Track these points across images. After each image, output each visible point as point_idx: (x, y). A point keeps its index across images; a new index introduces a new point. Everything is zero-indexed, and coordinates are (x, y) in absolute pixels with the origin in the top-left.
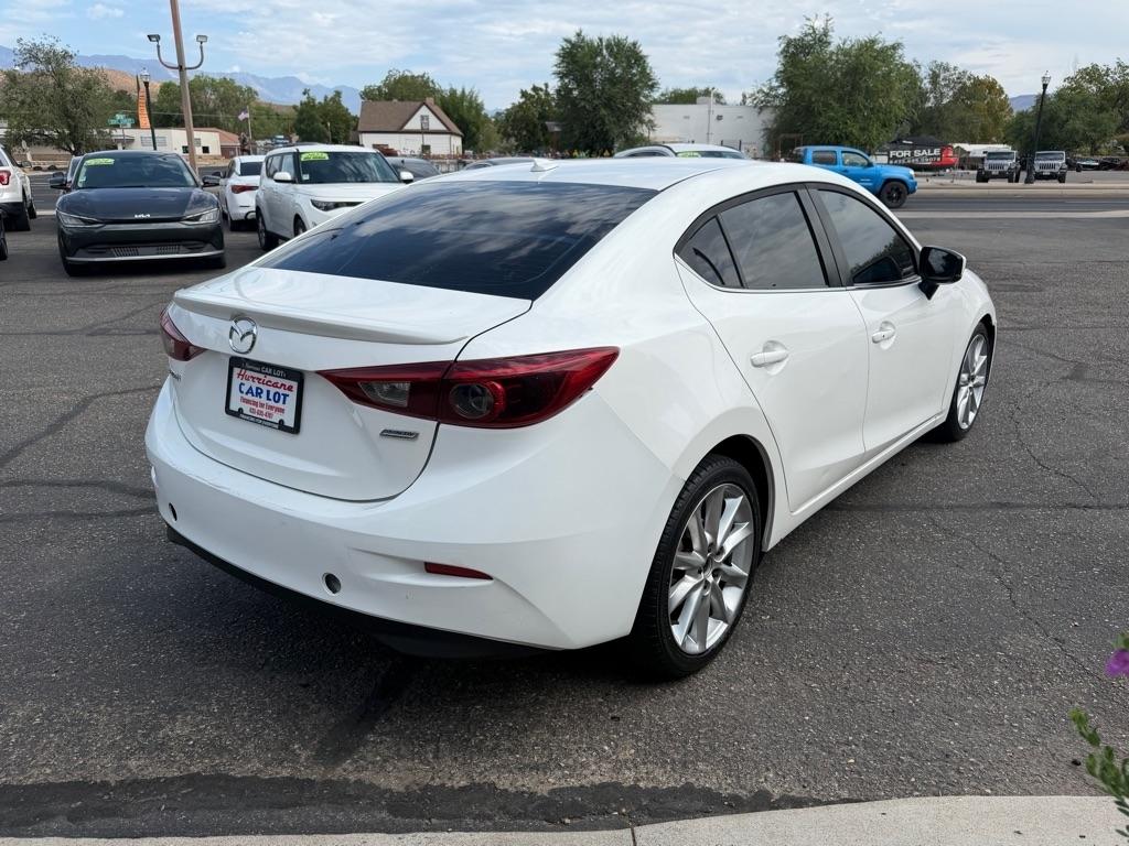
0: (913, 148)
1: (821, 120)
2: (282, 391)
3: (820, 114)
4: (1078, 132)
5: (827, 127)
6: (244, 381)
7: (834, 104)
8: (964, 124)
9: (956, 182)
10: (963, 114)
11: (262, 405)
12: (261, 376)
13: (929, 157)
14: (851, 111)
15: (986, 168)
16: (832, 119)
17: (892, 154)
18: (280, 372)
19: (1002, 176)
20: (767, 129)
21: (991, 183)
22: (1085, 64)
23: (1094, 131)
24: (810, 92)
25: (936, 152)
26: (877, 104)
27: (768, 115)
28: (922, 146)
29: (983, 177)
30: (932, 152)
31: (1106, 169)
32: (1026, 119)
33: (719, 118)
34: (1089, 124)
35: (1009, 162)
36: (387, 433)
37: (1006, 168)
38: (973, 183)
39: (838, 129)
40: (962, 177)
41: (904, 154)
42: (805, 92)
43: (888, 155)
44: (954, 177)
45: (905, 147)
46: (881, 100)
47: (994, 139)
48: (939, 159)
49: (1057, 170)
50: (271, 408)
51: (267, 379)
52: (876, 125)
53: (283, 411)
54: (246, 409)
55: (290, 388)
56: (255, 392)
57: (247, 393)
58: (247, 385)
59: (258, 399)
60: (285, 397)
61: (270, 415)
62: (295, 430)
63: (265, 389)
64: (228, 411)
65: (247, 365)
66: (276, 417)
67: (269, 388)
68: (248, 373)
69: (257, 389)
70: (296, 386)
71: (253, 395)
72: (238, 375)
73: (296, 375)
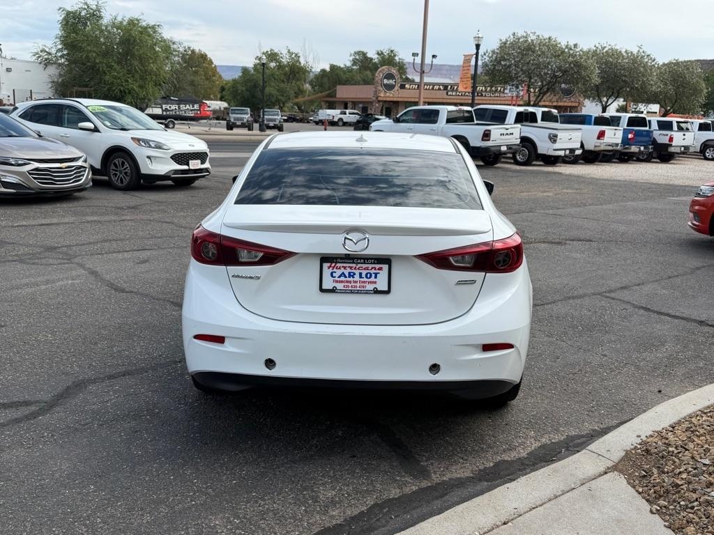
0: (179, 102)
1: (107, 78)
2: (373, 271)
3: (105, 73)
4: (273, 96)
5: (112, 83)
6: (335, 270)
7: (115, 66)
8: (194, 85)
9: (212, 129)
10: (192, 77)
11: (356, 282)
12: (354, 265)
13: (191, 110)
14: (129, 72)
15: (232, 120)
16: (115, 78)
17: (164, 107)
18: (370, 261)
19: (243, 126)
20: (53, 82)
21: (235, 131)
22: (267, 49)
23: (283, 96)
24: (94, 55)
25: (196, 107)
26: (149, 68)
27: (52, 70)
28: (186, 102)
29: (230, 127)
30: (193, 107)
31: (292, 122)
32: (239, 85)
33: (9, 70)
34: (278, 90)
35: (247, 117)
36: (460, 283)
37: (245, 120)
38: (225, 130)
39: (122, 86)
40: (216, 126)
41: (173, 107)
42: (90, 55)
43: (162, 108)
44: (210, 126)
45: (173, 102)
46: (152, 65)
47: (212, 97)
48: (199, 112)
49: (277, 123)
50: (364, 282)
51: (358, 267)
52: (151, 84)
53: (375, 282)
54: (340, 286)
55: (380, 269)
56: (347, 275)
57: (339, 277)
58: (339, 272)
59: (351, 279)
60: (376, 274)
61: (363, 287)
62: (388, 292)
63: (357, 272)
64: (322, 290)
65: (339, 260)
66: (370, 287)
67: (361, 271)
68: (338, 265)
69: (349, 273)
70: (385, 267)
71: (346, 277)
72: (329, 267)
73: (386, 260)
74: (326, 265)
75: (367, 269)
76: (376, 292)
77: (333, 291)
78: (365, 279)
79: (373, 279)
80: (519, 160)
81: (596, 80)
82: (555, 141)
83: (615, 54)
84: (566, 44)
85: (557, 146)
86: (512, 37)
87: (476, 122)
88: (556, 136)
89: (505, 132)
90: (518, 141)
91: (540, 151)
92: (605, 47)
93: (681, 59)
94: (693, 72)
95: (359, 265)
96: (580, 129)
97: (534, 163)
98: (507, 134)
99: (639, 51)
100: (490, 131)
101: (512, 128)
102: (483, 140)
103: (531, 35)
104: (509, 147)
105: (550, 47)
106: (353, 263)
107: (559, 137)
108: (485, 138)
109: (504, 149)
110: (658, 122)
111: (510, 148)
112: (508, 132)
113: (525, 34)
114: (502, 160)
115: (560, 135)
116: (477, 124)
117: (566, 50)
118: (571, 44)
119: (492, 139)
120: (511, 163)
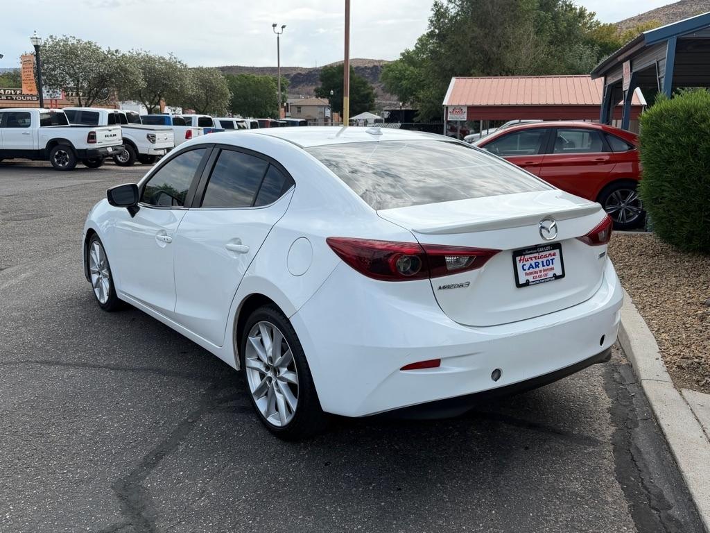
2: (550, 258)
6: (525, 263)
11: (540, 271)
12: (537, 255)
18: (547, 249)
36: (601, 256)
50: (546, 270)
51: (540, 256)
53: (553, 269)
54: (531, 278)
55: (554, 254)
56: (534, 266)
57: (529, 269)
58: (528, 264)
59: (537, 269)
60: (552, 260)
61: (546, 275)
62: (563, 276)
63: (540, 261)
64: (519, 285)
65: (527, 252)
66: (550, 274)
67: (542, 260)
68: (527, 257)
69: (535, 263)
70: (557, 251)
71: (533, 268)
72: (520, 261)
73: (557, 246)
74: (518, 259)
75: (546, 256)
76: (556, 277)
77: (527, 284)
78: (546, 267)
79: (551, 266)
80: (121, 161)
81: (143, 84)
82: (154, 142)
83: (150, 60)
84: (108, 49)
85: (157, 145)
86: (50, 40)
87: (69, 125)
88: (154, 136)
89: (109, 133)
90: (121, 143)
91: (141, 151)
92: (140, 54)
93: (205, 67)
94: (217, 78)
95: (541, 254)
96: (171, 130)
97: (135, 163)
98: (111, 136)
99: (171, 58)
100: (94, 133)
101: (114, 129)
102: (88, 142)
103: (70, 39)
104: (114, 148)
105: (91, 51)
106: (537, 252)
107: (157, 137)
108: (90, 141)
109: (110, 150)
110: (220, 121)
111: (116, 150)
112: (112, 133)
113: (64, 38)
114: (106, 162)
115: (158, 135)
116: (72, 126)
117: (109, 56)
118: (113, 49)
119: (98, 141)
120: (114, 165)
